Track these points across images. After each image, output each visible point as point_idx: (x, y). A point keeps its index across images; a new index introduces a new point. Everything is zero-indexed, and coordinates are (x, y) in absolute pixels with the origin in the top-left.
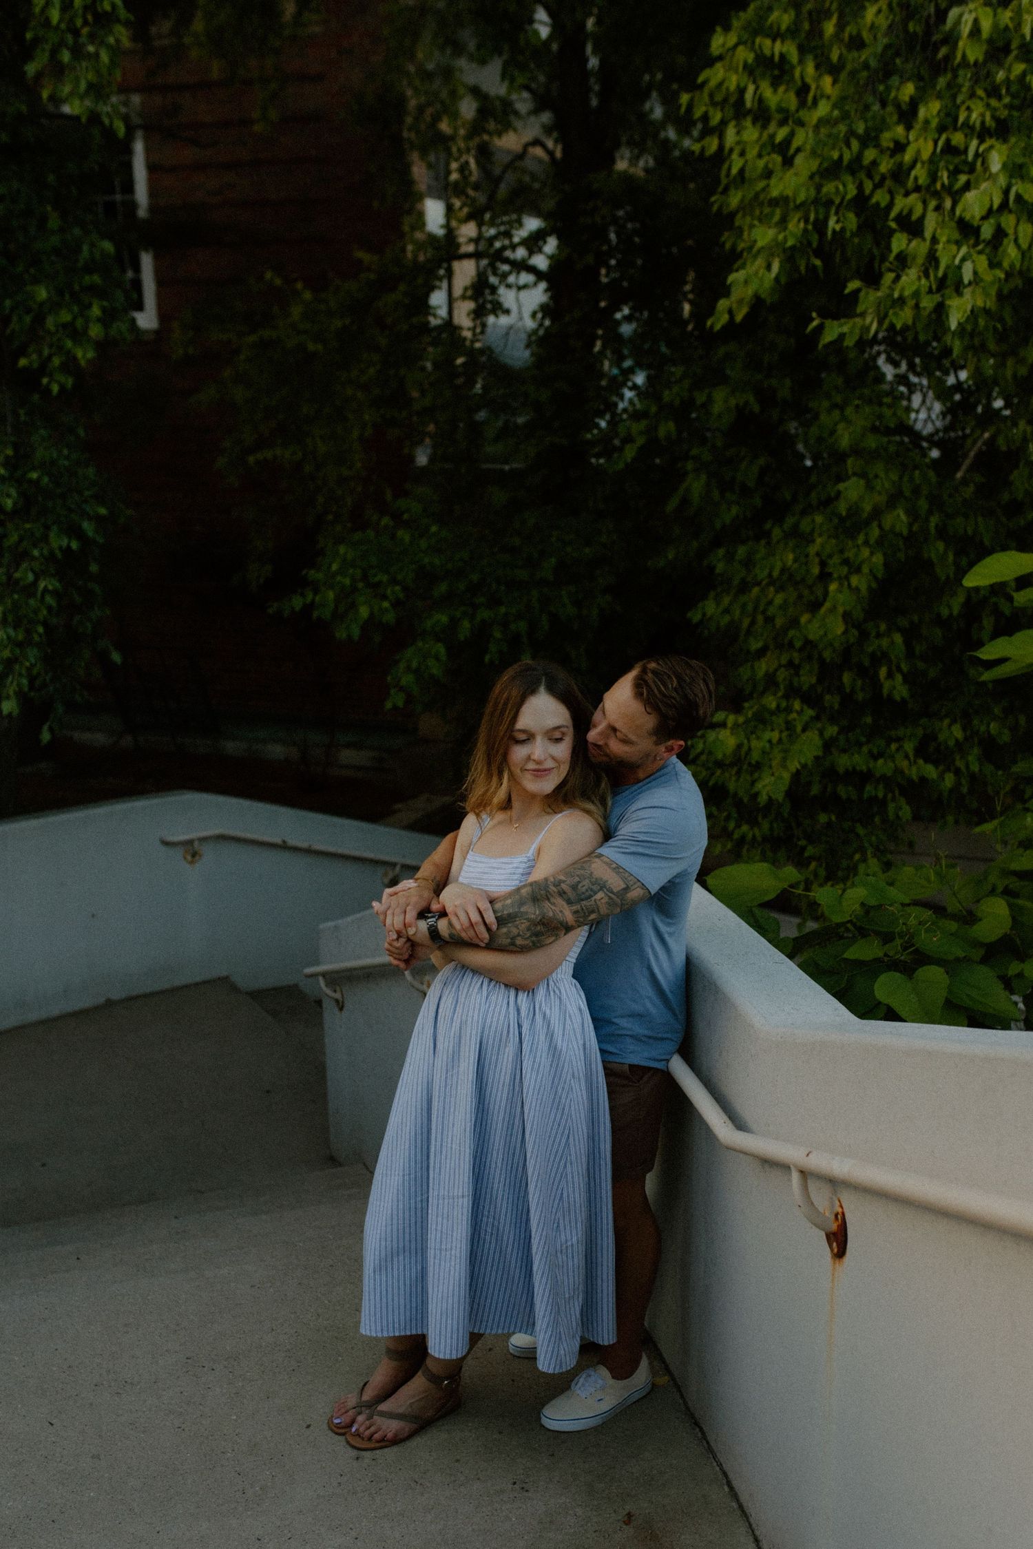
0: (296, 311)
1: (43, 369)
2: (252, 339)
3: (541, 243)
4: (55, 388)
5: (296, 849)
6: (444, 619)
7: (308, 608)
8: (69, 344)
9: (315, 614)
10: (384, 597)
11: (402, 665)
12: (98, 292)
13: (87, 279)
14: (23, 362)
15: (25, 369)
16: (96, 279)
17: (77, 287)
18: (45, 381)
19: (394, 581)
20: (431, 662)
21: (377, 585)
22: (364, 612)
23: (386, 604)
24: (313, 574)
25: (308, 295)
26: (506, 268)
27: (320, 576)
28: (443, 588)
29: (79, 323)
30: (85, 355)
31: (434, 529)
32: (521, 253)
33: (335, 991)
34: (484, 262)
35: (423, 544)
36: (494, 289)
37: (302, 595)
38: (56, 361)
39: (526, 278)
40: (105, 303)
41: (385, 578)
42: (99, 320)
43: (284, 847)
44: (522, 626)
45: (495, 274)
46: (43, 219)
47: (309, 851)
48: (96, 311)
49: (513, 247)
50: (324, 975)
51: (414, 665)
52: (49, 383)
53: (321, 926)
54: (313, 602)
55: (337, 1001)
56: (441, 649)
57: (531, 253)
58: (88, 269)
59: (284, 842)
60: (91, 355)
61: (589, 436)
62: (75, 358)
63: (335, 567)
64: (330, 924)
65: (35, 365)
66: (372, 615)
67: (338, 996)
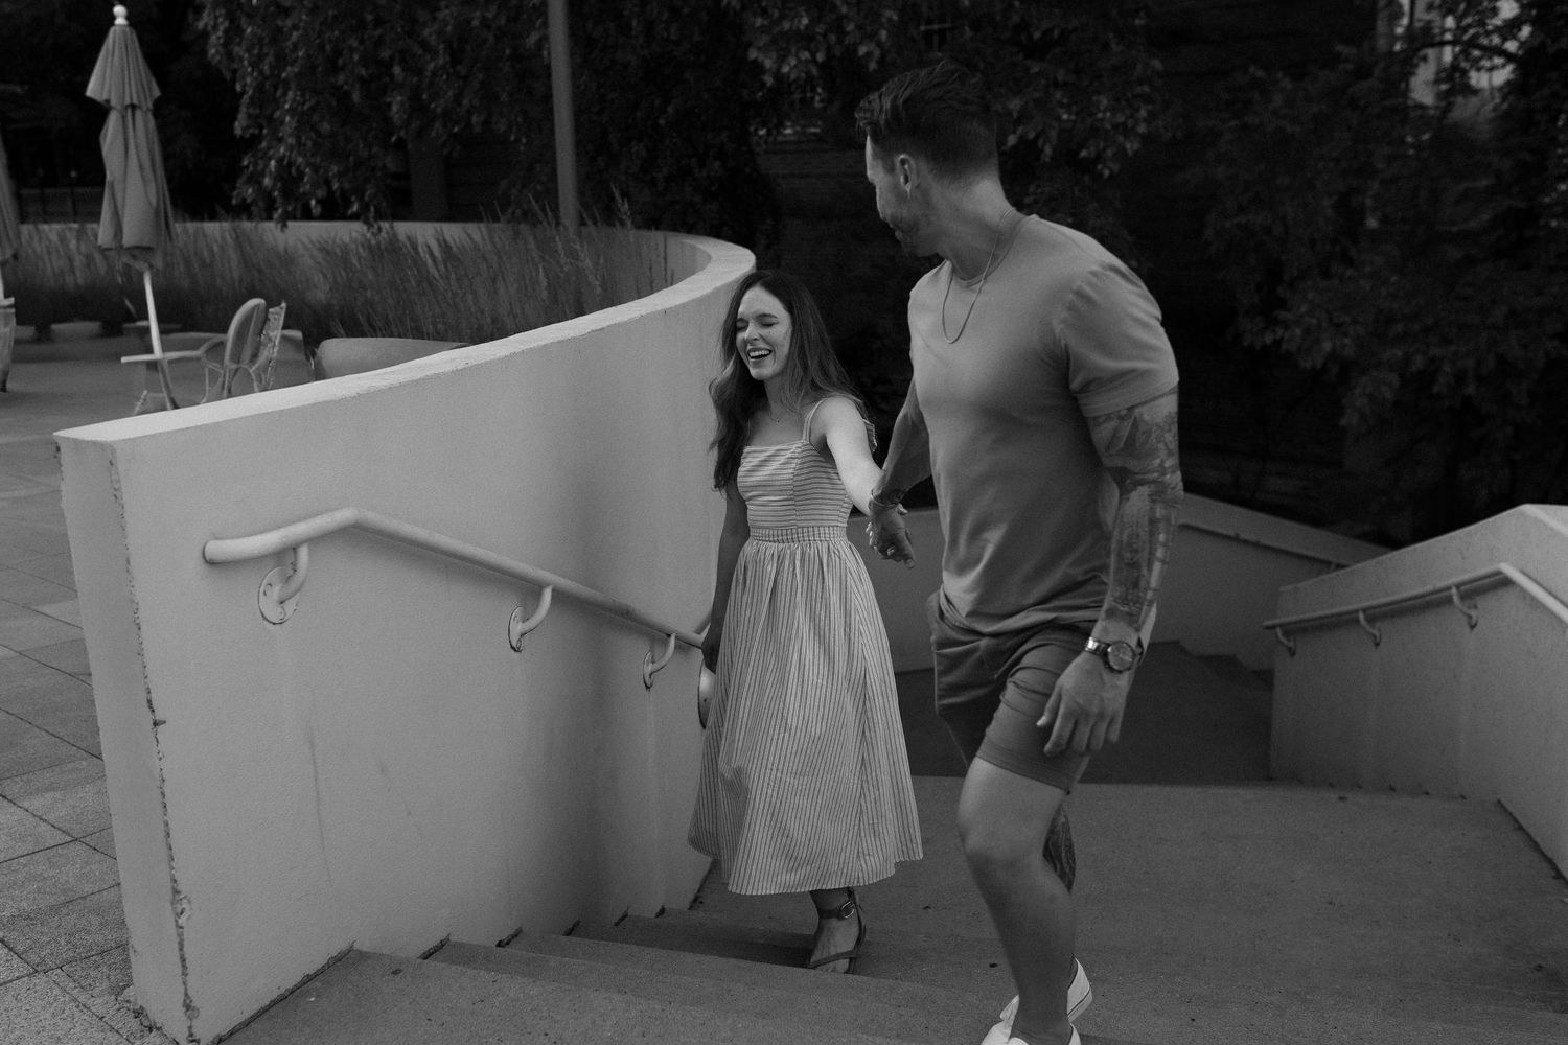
0: (1278, 100)
1: (1098, 158)
2: (1233, 124)
3: (1514, 31)
4: (1106, 173)
5: (1246, 542)
6: (1399, 353)
7: (1278, 343)
8: (1121, 138)
9: (1284, 347)
10: (1346, 335)
11: (1357, 391)
12: (1147, 99)
13: (1138, 89)
14: (1084, 153)
15: (1085, 158)
16: (1146, 89)
17: (1129, 95)
18: (1099, 167)
19: (1355, 322)
20: (1384, 388)
21: (1338, 325)
22: (1327, 346)
23: (1347, 341)
24: (1283, 315)
25: (1287, 83)
26: (1476, 53)
27: (1289, 316)
28: (1399, 328)
29: (1130, 123)
30: (1131, 146)
31: (1394, 279)
32: (1496, 40)
33: (1289, 640)
34: (1457, 49)
35: (1384, 292)
36: (1464, 73)
37: (1274, 331)
38: (1109, 152)
39: (1498, 60)
40: (1150, 107)
41: (1348, 319)
42: (1145, 120)
43: (1236, 539)
44: (1471, 363)
45: (1467, 60)
46: (1106, 46)
47: (1256, 545)
48: (1143, 113)
49: (1488, 34)
50: (1281, 626)
51: (1368, 390)
52: (1102, 168)
53: (1282, 589)
54: (1282, 338)
55: (1290, 648)
56: (1394, 378)
57: (1505, 39)
58: (1140, 82)
59: (1237, 535)
60: (1136, 146)
61: (1547, 200)
62: (1124, 150)
63: (1303, 309)
64: (1290, 587)
65: (1093, 155)
66: (1334, 349)
67: (1291, 644)
